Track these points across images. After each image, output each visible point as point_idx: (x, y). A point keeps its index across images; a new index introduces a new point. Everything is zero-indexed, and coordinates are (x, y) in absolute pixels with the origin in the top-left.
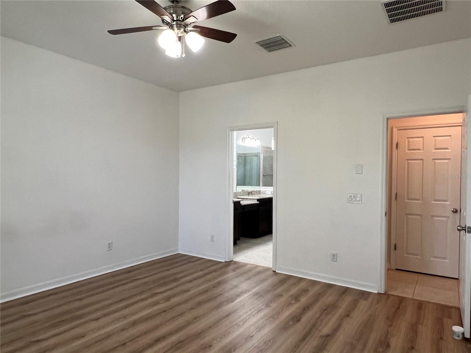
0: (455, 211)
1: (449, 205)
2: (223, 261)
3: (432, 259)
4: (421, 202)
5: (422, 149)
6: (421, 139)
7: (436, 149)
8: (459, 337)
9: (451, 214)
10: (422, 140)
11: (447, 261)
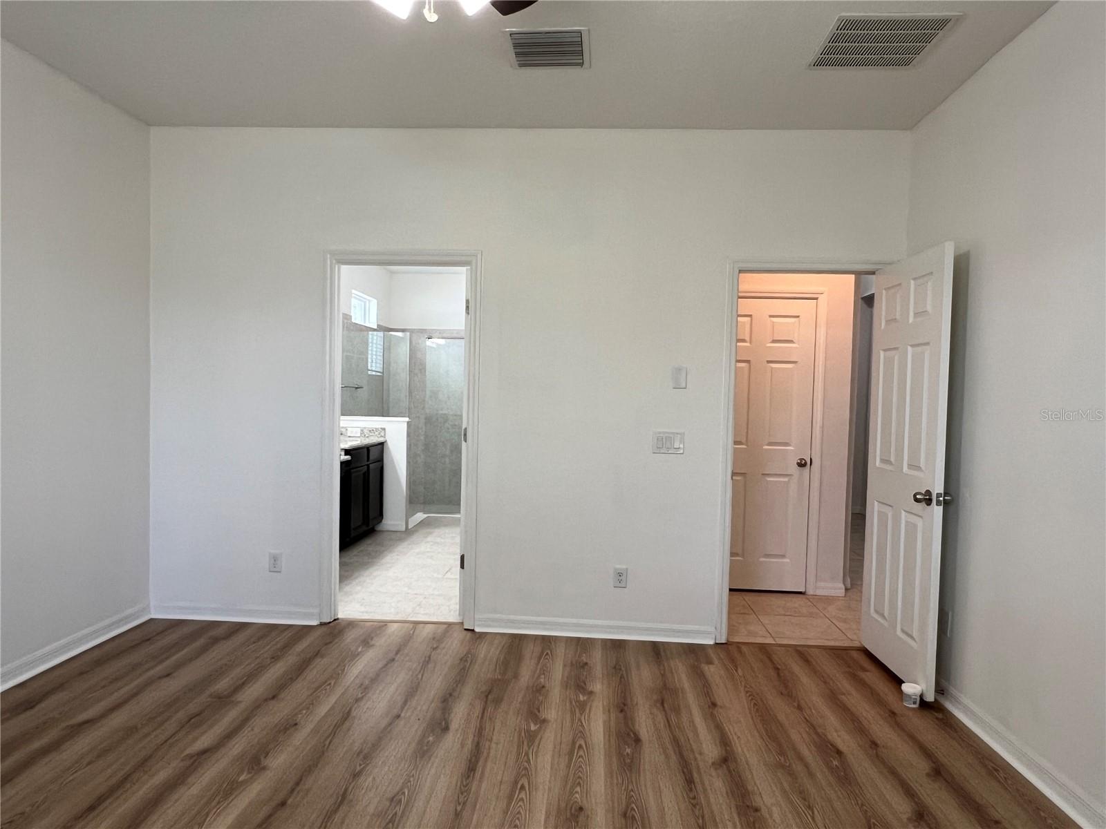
0: (802, 464)
1: (793, 452)
2: (315, 623)
3: (762, 559)
4: (744, 446)
5: (747, 339)
6: (749, 319)
7: (774, 341)
8: (915, 703)
9: (794, 469)
10: (749, 322)
11: (787, 560)
